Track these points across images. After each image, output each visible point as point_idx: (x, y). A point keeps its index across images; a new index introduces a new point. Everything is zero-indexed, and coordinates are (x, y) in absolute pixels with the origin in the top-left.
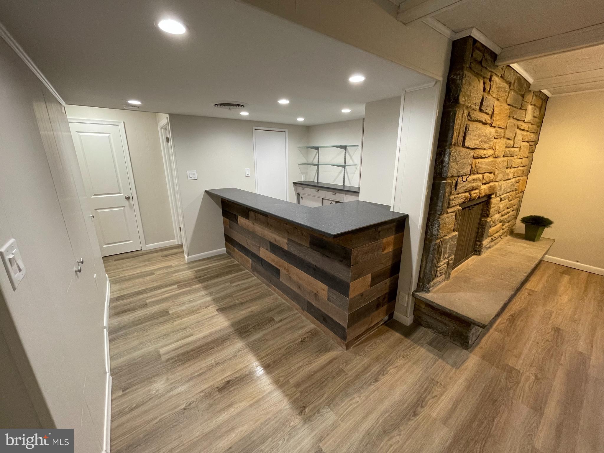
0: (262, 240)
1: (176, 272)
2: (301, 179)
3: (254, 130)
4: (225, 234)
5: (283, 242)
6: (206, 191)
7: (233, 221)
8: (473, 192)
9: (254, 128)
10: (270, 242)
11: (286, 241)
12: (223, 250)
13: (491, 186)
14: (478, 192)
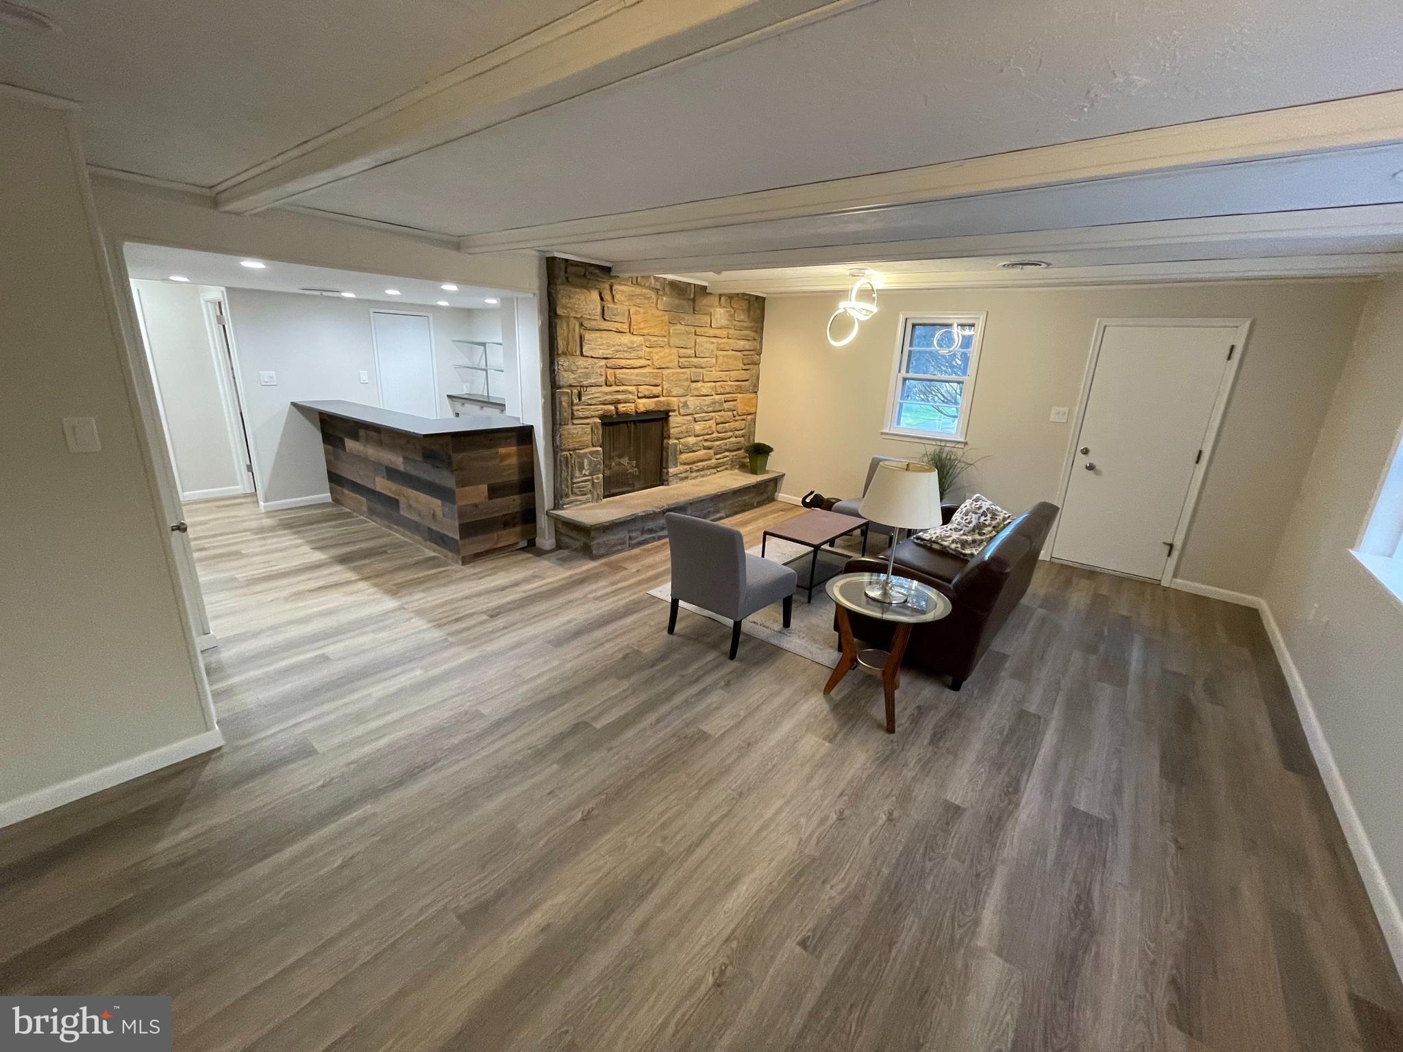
0: (377, 466)
1: (243, 521)
2: (463, 390)
3: (372, 314)
4: (328, 471)
5: (397, 460)
6: (294, 404)
7: (337, 447)
8: (620, 406)
9: (372, 310)
10: (386, 467)
11: (401, 459)
12: (326, 496)
13: (660, 402)
14: (633, 405)
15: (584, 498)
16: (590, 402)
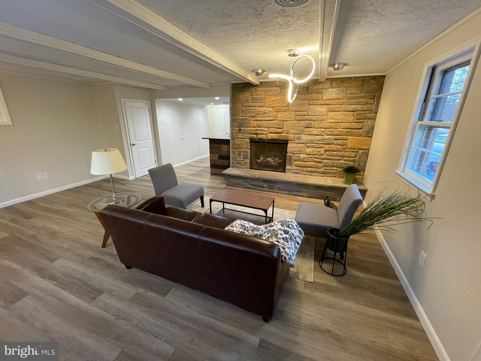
13: (282, 136)
14: (265, 136)
15: (241, 166)
16: (244, 133)
